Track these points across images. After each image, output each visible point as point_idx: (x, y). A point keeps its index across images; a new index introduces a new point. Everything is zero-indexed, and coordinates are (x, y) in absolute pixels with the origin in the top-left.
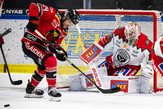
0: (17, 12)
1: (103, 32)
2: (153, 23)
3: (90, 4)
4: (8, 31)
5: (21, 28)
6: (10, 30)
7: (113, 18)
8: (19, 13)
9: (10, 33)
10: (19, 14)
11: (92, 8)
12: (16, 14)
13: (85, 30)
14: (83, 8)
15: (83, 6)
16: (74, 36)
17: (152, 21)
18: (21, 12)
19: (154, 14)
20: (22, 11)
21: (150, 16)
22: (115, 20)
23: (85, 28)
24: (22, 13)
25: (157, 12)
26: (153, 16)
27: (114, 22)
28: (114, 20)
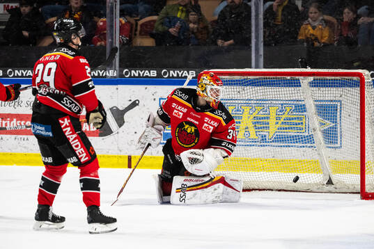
0: (148, 74)
1: (282, 105)
2: (359, 89)
3: (262, 60)
4: (134, 104)
5: (154, 99)
6: (137, 102)
7: (297, 83)
8: (152, 75)
9: (137, 107)
10: (151, 77)
11: (265, 67)
12: (147, 77)
13: (255, 102)
14: (251, 67)
15: (251, 63)
16: (238, 111)
17: (357, 86)
18: (153, 73)
19: (360, 75)
20: (155, 72)
21: (355, 78)
22: (300, 86)
23: (255, 98)
24: (155, 75)
25: (366, 73)
26: (359, 78)
27: (298, 88)
28: (297, 86)
